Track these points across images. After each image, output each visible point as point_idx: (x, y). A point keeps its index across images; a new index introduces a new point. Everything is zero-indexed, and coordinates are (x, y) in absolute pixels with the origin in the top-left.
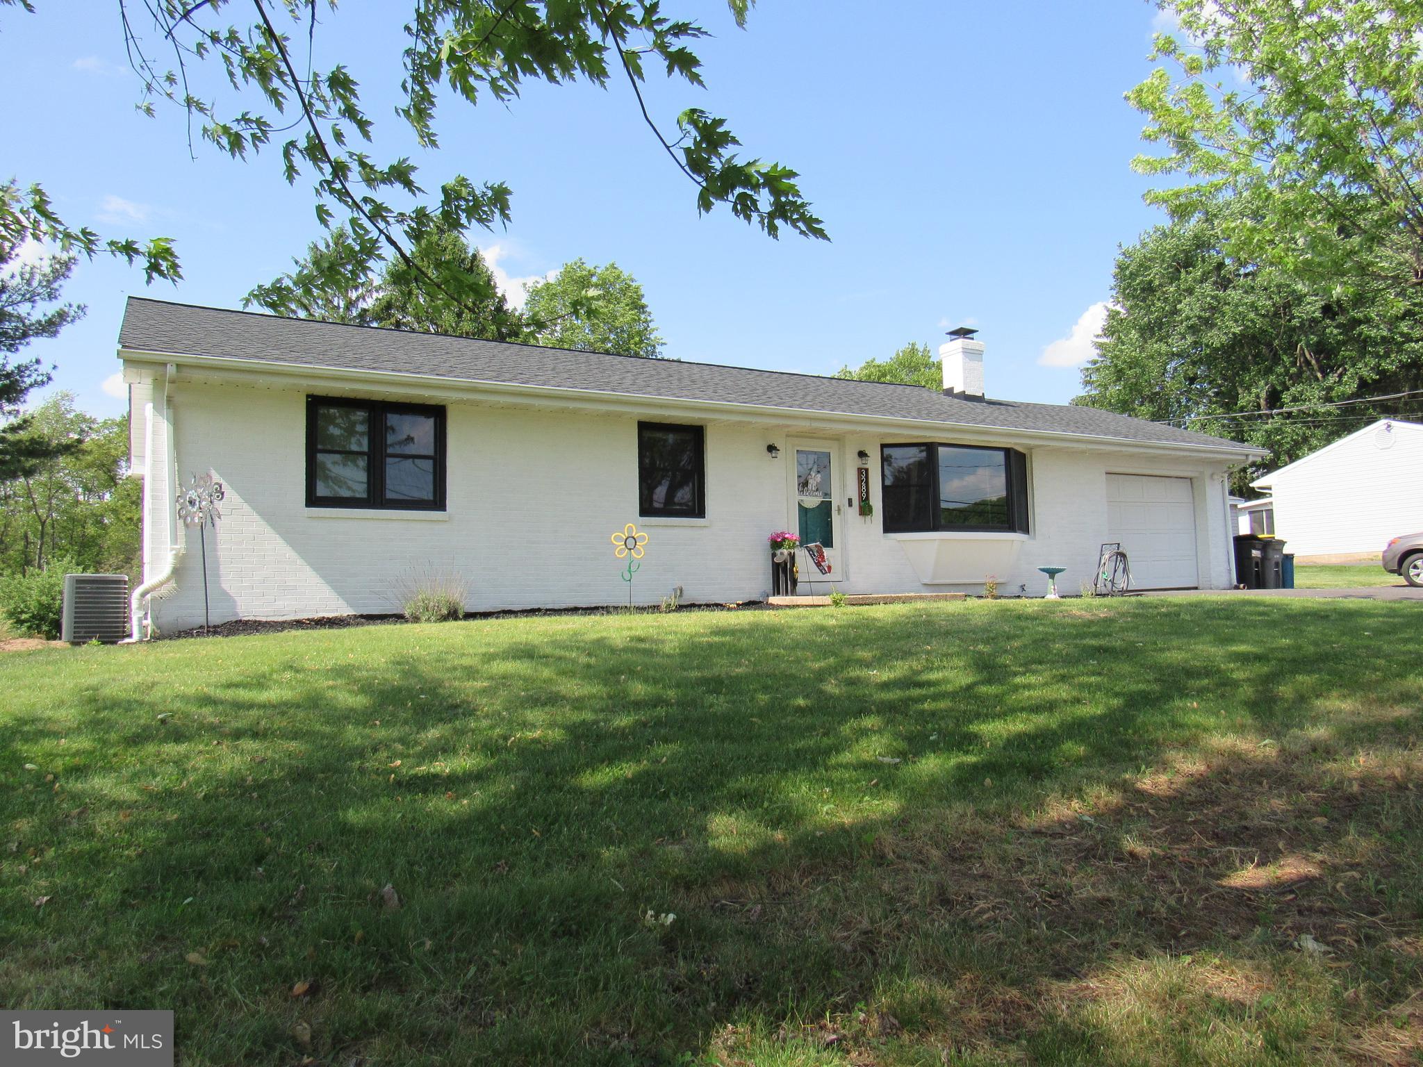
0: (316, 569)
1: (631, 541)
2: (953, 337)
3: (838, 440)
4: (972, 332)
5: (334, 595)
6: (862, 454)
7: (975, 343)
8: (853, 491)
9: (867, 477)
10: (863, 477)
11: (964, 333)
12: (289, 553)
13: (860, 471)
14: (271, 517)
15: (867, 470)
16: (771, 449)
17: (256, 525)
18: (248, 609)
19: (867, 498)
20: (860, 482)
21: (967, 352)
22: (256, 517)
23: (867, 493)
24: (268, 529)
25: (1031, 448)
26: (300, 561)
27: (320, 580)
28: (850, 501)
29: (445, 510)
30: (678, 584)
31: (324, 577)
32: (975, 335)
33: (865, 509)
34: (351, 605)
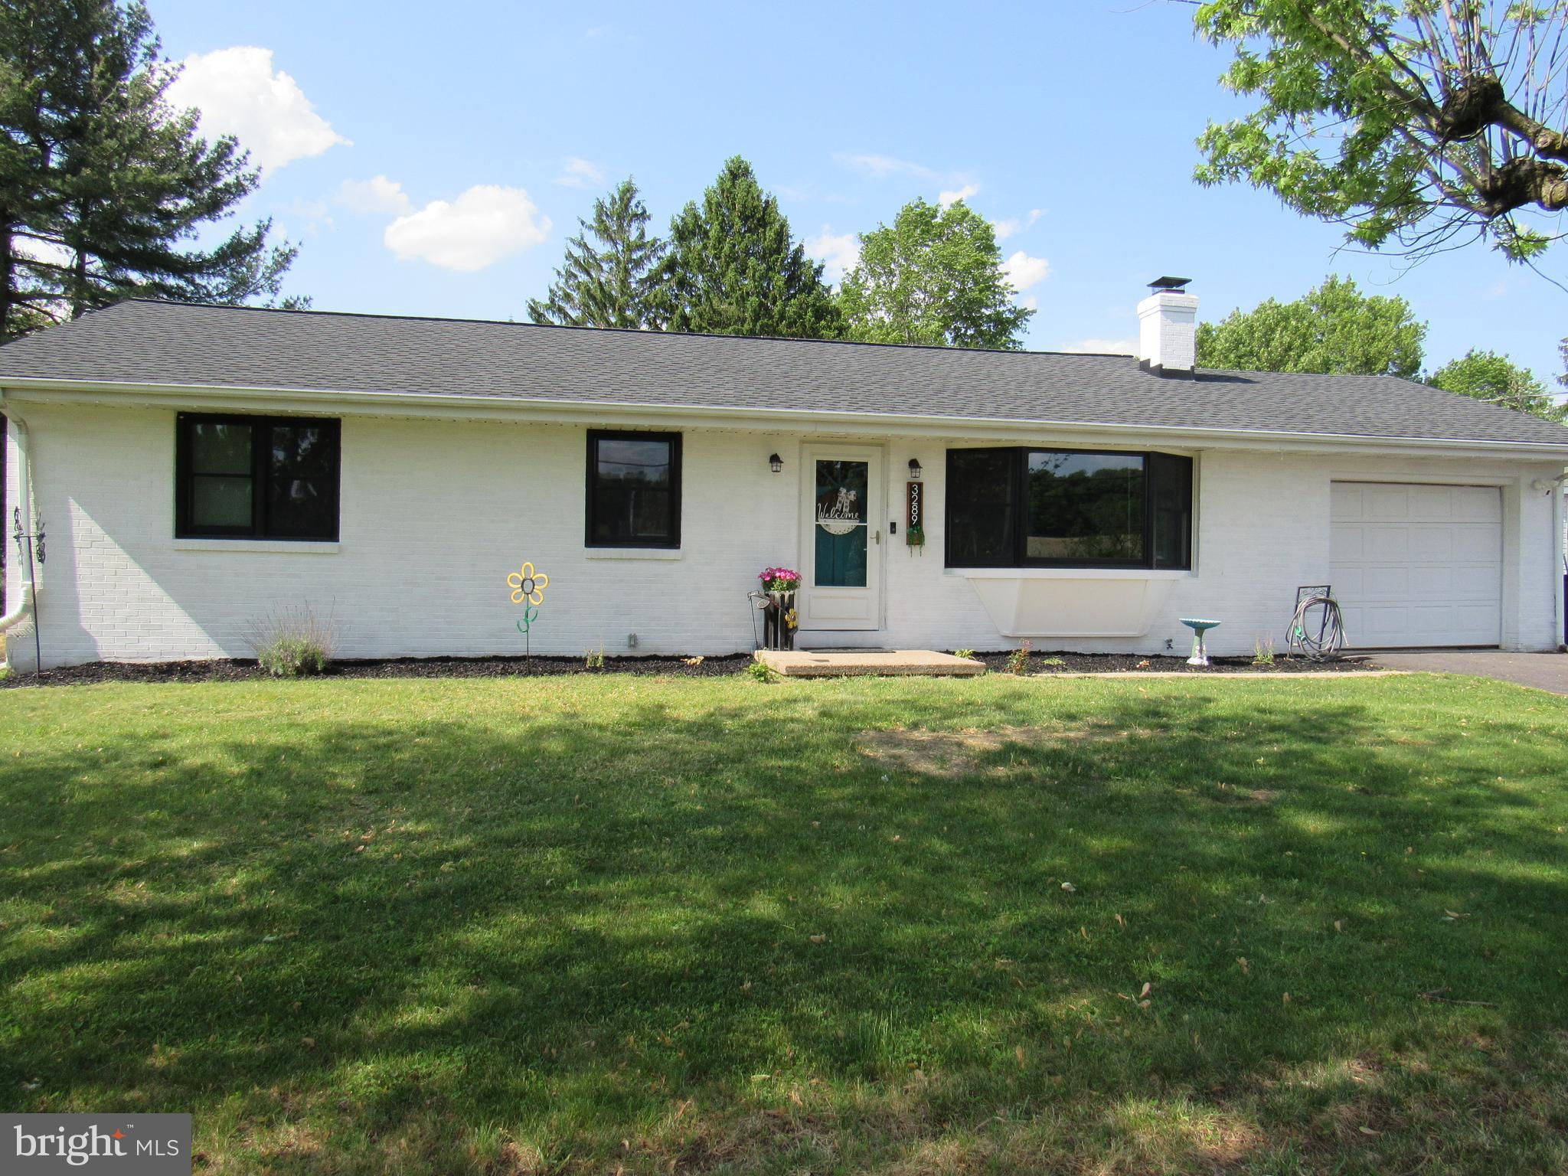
0: (184, 608)
1: (528, 584)
2: (1157, 289)
3: (882, 445)
4: (1183, 282)
5: (205, 637)
6: (914, 464)
7: (1188, 296)
8: (898, 512)
9: (920, 494)
10: (915, 495)
11: (1168, 284)
12: (155, 589)
13: (910, 486)
14: (136, 551)
15: (920, 485)
16: (775, 459)
17: (119, 558)
18: (112, 649)
19: (920, 522)
20: (910, 500)
21: (1167, 310)
22: (120, 551)
23: (920, 515)
24: (131, 563)
25: (1199, 450)
26: (167, 598)
27: (188, 620)
28: (893, 525)
29: (337, 540)
30: (634, 630)
31: (192, 615)
32: (1186, 287)
33: (915, 535)
34: (223, 647)
